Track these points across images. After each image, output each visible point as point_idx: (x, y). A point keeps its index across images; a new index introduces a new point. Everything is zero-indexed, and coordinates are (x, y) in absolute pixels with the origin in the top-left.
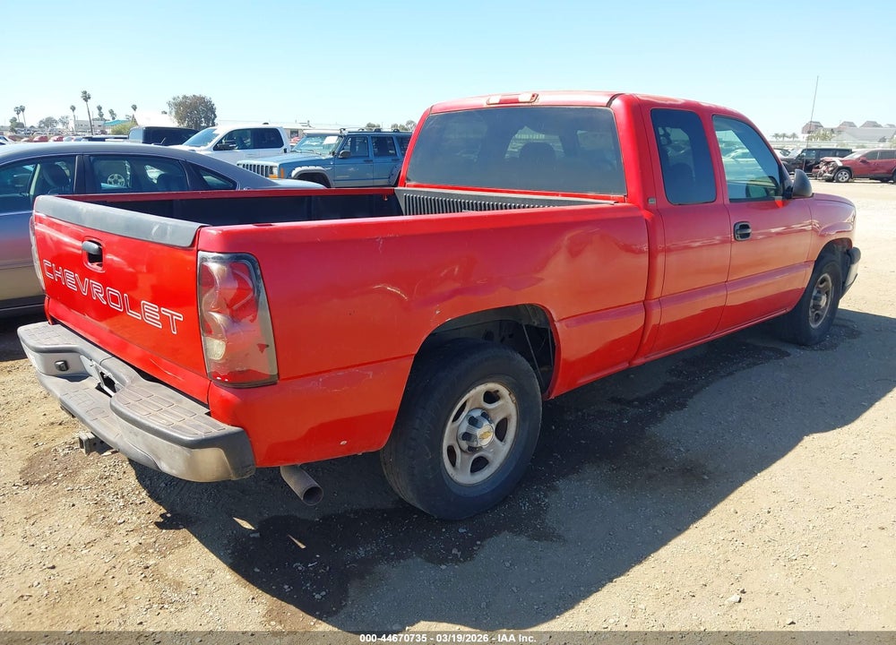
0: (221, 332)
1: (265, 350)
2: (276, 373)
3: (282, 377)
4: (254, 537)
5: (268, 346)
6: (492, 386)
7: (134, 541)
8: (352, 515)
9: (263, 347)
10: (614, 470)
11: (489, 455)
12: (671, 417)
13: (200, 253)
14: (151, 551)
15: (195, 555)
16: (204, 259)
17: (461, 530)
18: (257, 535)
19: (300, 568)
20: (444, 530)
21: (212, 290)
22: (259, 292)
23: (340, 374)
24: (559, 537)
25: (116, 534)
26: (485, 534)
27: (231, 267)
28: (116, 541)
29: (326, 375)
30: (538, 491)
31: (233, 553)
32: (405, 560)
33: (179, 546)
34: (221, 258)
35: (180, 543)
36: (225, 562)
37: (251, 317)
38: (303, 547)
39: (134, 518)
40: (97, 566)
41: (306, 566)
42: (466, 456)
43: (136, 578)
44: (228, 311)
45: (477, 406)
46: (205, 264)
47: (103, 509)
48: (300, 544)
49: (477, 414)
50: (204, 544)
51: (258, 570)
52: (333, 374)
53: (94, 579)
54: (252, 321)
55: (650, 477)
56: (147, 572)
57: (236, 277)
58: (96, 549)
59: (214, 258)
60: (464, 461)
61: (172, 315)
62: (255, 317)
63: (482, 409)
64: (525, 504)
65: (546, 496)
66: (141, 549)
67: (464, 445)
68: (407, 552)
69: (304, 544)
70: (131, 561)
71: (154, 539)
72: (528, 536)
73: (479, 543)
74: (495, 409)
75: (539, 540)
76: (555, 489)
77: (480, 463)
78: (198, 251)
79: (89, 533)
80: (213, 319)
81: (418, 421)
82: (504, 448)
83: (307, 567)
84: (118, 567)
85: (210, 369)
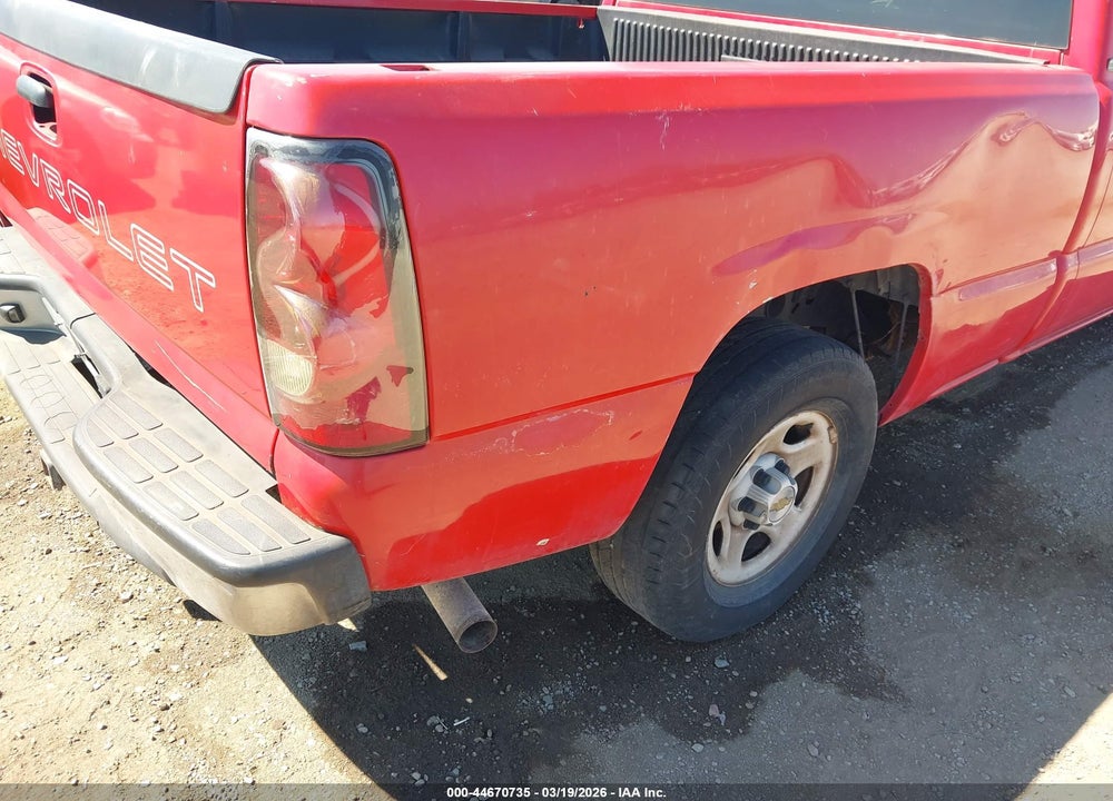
0: (302, 340)
1: (405, 379)
2: (422, 426)
3: (437, 433)
4: (356, 651)
5: (410, 370)
6: (804, 417)
7: (146, 641)
8: (525, 612)
9: (398, 373)
10: (960, 546)
11: (774, 531)
12: (1030, 440)
13: (251, 132)
14: (175, 668)
15: (252, 683)
16: (262, 151)
17: (721, 663)
18: (362, 646)
19: (439, 729)
20: (688, 659)
21: (281, 234)
22: (395, 244)
23: (556, 418)
24: (894, 689)
25: (115, 624)
26: (761, 676)
27: (328, 176)
28: (115, 640)
29: (526, 424)
30: (840, 583)
31: (318, 685)
32: (626, 724)
33: (224, 661)
34: (304, 152)
35: (227, 654)
36: (306, 705)
37: (374, 305)
38: (442, 676)
39: (151, 590)
40: (77, 696)
41: (449, 723)
42: (738, 535)
43: (145, 731)
44: (320, 287)
45: (771, 449)
46: (264, 162)
47: (98, 564)
48: (437, 670)
49: (768, 464)
50: (268, 659)
51: (364, 730)
52: (538, 421)
53: (69, 727)
54: (376, 314)
55: (1025, 565)
56: (167, 718)
57: (342, 203)
58: (79, 657)
59: (286, 150)
60: (735, 542)
61: (194, 270)
62: (383, 306)
63: (778, 453)
64: (822, 612)
65: (856, 597)
66: (157, 662)
67: (740, 517)
68: (629, 705)
69: (444, 670)
70: (139, 689)
71: (180, 642)
72: (839, 684)
73: (754, 694)
74: (799, 453)
75: (857, 694)
76: (868, 581)
77: (758, 544)
78: (247, 126)
79: (70, 617)
80: (283, 304)
81: (676, 490)
82: (800, 517)
83: (452, 728)
84: (114, 702)
85: (278, 408)
